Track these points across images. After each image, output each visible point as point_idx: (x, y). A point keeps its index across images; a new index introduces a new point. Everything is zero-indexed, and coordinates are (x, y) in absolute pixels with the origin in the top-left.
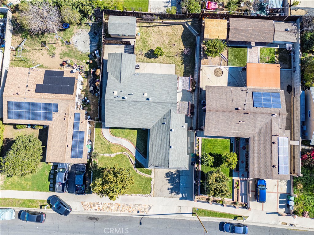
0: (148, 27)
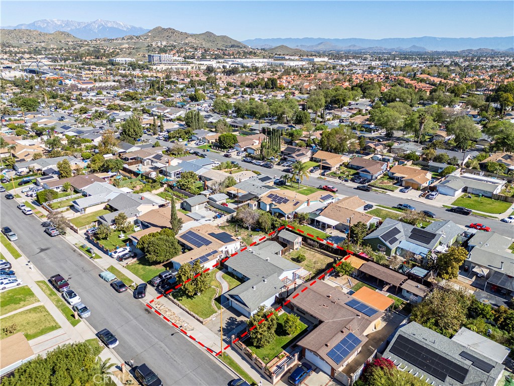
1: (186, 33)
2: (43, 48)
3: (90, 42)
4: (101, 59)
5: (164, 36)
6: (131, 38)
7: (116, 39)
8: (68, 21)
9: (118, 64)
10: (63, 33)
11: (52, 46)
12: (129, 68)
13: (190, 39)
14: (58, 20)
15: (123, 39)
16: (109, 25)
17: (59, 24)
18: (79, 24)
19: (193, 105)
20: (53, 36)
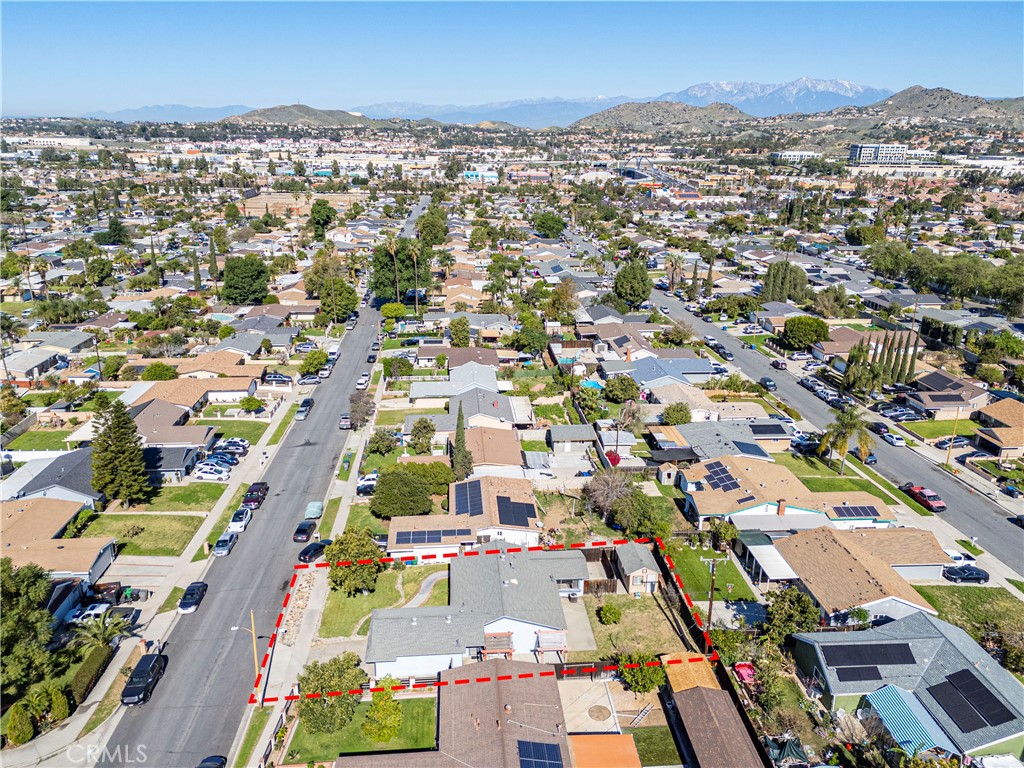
0: (659, 606)
1: (976, 99)
2: (679, 132)
3: (762, 122)
4: (760, 152)
5: (921, 105)
6: (847, 111)
7: (815, 115)
8: (745, 83)
9: (784, 163)
10: (723, 106)
11: (694, 130)
12: (801, 171)
13: (984, 111)
14: (728, 83)
15: (830, 113)
16: (821, 88)
17: (728, 89)
18: (763, 88)
19: (842, 251)
20: (705, 112)
